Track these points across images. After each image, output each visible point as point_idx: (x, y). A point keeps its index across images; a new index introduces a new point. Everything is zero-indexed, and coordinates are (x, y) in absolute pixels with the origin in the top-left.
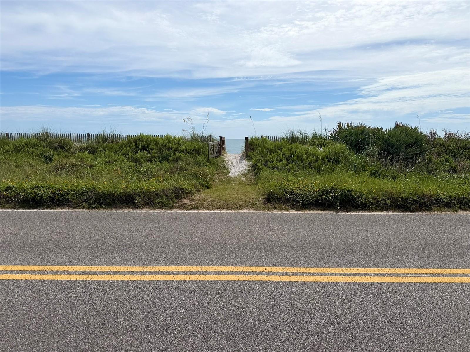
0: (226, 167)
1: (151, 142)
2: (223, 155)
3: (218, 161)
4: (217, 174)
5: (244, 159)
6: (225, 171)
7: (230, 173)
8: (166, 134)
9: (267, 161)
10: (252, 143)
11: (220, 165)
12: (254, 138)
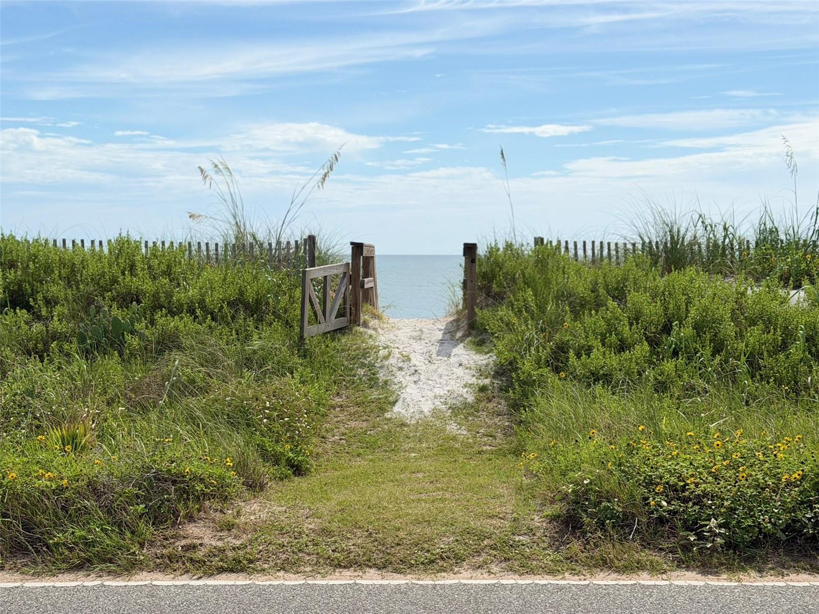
0: (382, 376)
1: (48, 269)
2: (365, 325)
3: (343, 350)
4: (341, 406)
5: (461, 340)
6: (374, 394)
7: (396, 402)
8: (113, 236)
9: (562, 349)
10: (492, 270)
11: (352, 369)
12: (501, 246)
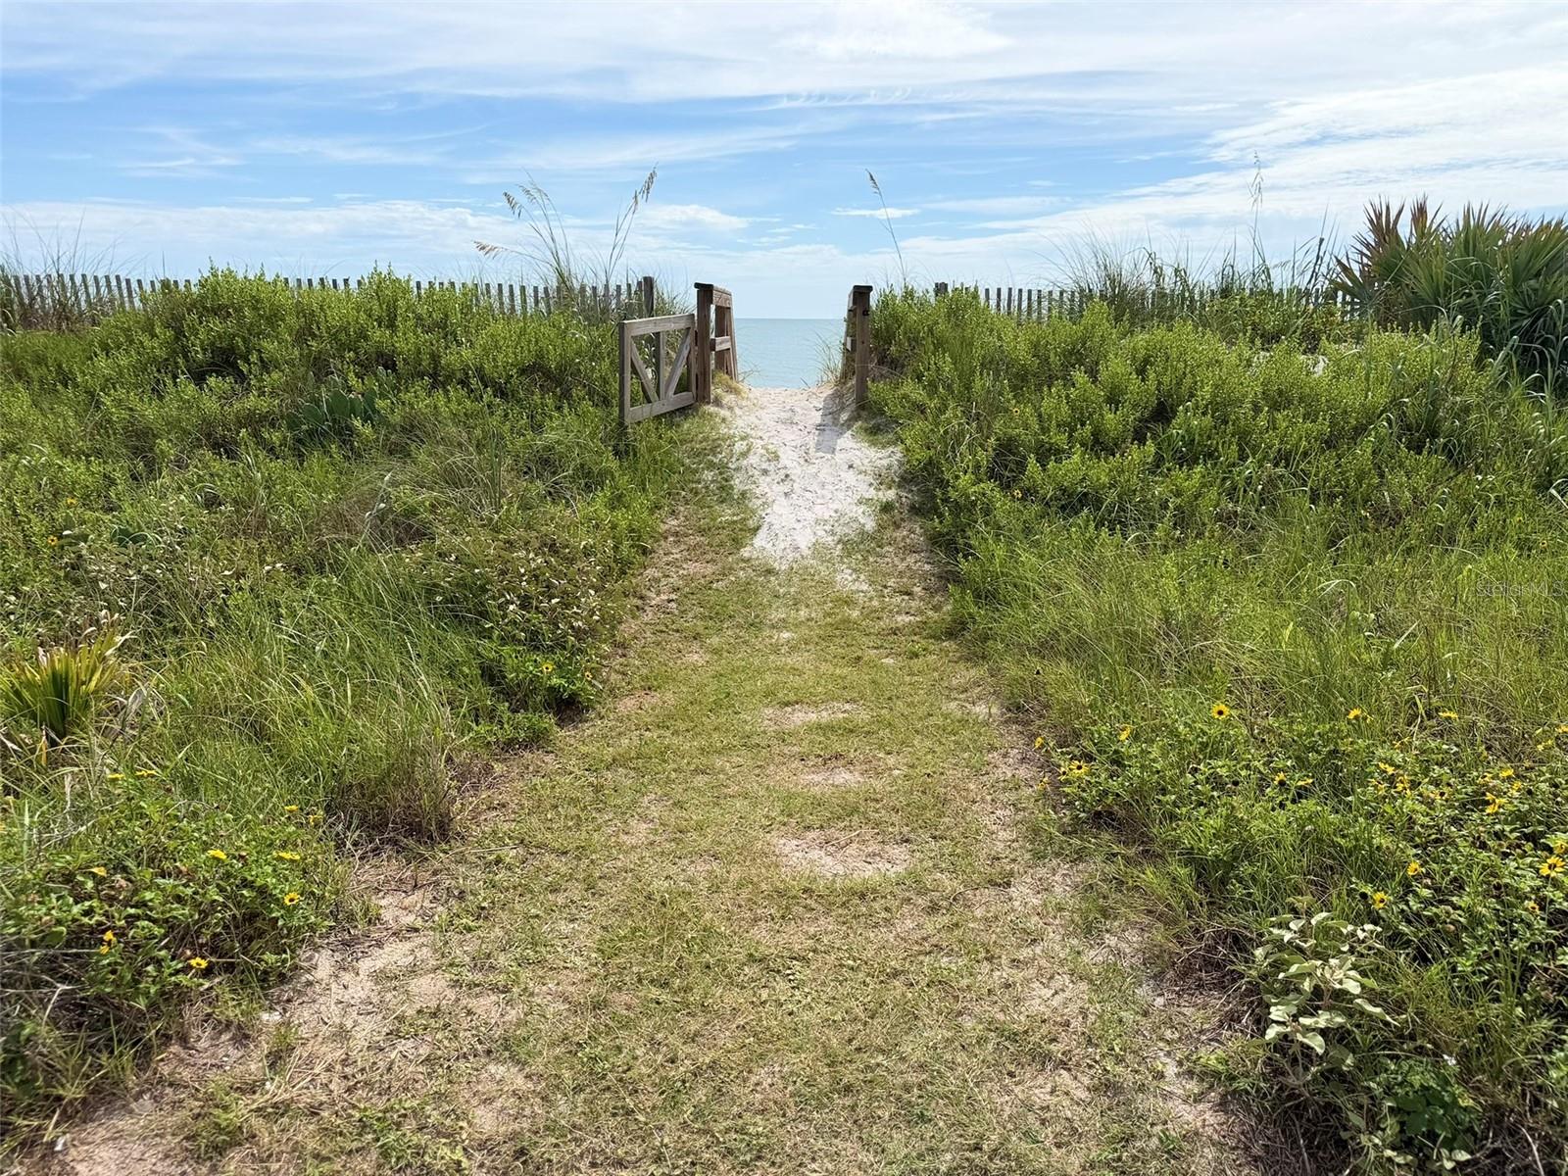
0: (738, 483)
1: (274, 317)
2: (718, 402)
3: (683, 442)
4: (676, 534)
5: (848, 424)
6: (727, 514)
7: (758, 528)
8: (365, 272)
9: (1007, 447)
11: (696, 471)
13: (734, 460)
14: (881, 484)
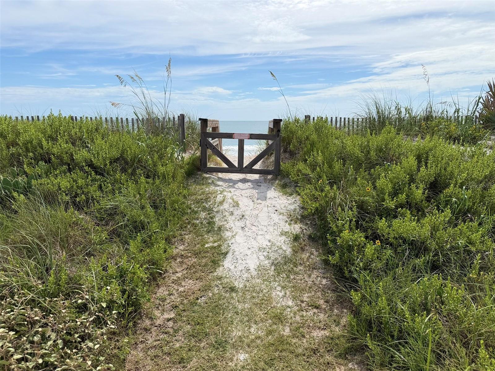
0: (217, 221)
10: (288, 136)
13: (216, 206)
14: (291, 220)
